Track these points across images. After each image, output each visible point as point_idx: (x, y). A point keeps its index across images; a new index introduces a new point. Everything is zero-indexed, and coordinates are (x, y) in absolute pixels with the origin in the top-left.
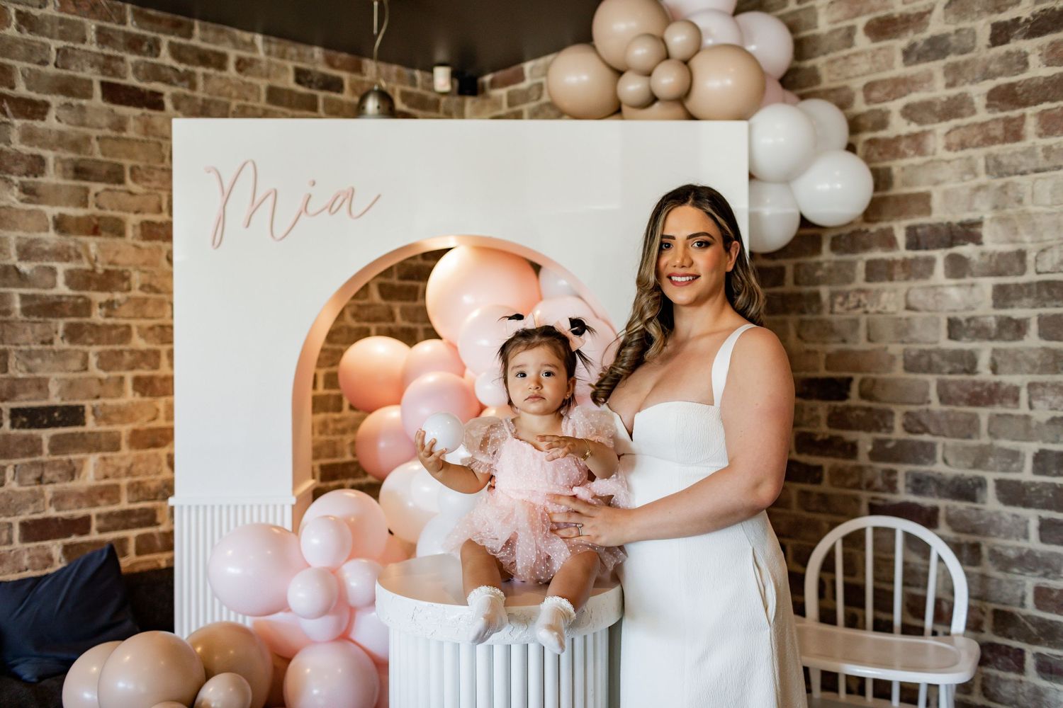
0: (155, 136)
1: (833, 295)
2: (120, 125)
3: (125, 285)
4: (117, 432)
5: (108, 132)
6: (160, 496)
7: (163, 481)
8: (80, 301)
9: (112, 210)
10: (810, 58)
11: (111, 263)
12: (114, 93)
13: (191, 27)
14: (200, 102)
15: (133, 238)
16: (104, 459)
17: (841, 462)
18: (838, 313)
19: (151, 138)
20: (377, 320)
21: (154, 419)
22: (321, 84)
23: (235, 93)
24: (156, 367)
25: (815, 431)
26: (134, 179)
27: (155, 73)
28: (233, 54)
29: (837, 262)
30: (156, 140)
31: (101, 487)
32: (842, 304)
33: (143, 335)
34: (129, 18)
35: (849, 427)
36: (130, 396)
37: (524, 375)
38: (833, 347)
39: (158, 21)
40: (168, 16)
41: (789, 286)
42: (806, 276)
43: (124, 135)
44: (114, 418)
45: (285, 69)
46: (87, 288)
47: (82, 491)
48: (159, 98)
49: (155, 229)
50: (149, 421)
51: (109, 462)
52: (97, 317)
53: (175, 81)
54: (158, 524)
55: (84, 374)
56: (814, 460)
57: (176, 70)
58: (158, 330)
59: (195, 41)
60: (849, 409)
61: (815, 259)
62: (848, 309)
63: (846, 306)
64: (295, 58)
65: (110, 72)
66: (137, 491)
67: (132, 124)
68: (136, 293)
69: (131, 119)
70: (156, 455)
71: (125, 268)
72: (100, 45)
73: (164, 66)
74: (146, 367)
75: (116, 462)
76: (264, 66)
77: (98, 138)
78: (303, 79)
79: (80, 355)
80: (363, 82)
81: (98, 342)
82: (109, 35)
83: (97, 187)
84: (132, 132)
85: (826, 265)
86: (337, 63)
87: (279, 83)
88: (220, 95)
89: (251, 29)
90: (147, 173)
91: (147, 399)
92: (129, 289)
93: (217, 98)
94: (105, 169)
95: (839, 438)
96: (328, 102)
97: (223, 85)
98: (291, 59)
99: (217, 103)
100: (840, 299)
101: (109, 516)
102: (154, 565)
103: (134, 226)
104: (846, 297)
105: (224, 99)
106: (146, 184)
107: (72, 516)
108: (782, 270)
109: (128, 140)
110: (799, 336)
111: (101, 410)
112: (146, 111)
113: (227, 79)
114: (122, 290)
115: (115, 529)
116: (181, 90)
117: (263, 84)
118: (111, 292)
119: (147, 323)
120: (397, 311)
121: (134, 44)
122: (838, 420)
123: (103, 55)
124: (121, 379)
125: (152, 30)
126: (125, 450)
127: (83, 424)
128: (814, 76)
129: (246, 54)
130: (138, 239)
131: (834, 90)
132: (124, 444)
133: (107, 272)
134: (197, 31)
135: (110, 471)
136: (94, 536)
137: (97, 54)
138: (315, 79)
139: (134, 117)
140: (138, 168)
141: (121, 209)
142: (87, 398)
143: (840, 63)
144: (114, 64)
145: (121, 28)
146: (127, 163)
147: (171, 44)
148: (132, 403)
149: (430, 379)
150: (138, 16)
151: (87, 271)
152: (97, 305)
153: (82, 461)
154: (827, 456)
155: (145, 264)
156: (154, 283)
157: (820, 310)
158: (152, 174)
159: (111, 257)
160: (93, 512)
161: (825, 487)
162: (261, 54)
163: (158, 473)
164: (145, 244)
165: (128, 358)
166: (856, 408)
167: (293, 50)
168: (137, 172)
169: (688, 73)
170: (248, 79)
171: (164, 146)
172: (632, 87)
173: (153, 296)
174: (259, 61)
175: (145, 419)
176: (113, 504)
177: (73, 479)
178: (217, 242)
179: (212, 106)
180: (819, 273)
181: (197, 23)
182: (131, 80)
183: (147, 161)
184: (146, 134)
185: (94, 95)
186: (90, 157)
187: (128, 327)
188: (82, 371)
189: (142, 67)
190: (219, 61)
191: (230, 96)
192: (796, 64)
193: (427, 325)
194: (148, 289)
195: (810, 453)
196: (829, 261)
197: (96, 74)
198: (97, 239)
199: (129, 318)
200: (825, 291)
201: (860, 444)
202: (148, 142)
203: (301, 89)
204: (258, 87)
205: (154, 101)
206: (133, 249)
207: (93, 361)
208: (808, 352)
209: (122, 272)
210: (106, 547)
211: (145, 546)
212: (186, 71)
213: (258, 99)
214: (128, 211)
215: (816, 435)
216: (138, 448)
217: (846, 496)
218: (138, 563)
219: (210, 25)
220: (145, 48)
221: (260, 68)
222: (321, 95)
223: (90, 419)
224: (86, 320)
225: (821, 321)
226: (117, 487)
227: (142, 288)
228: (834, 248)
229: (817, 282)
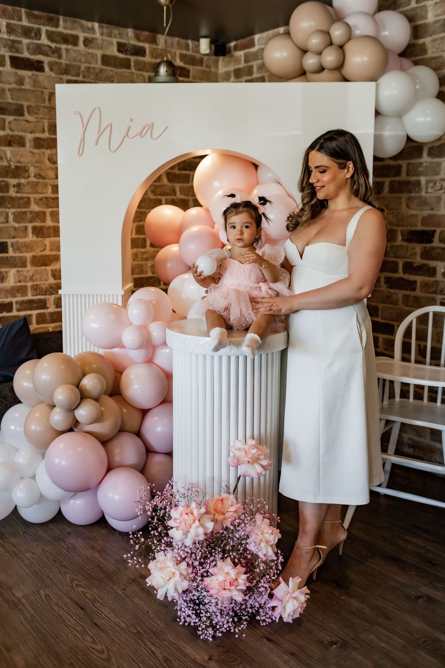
0: (40, 87)
1: (428, 182)
2: (20, 81)
3: (26, 175)
4: (24, 256)
5: (14, 86)
6: (48, 293)
7: (49, 284)
8: (3, 183)
9: (18, 131)
10: (422, 38)
11: (18, 162)
12: (17, 62)
13: (58, 20)
14: (64, 66)
15: (29, 147)
16: (19, 271)
17: (427, 279)
18: (430, 193)
19: (38, 89)
20: (165, 194)
21: (44, 250)
22: (132, 52)
23: (83, 60)
24: (44, 221)
25: (414, 261)
26: (29, 113)
27: (39, 49)
28: (82, 36)
29: (431, 163)
30: (40, 89)
31: (17, 287)
32: (432, 188)
33: (37, 204)
34: (24, 17)
35: (433, 259)
36: (31, 238)
37: (234, 227)
38: (426, 212)
39: (39, 17)
40: (45, 14)
41: (403, 177)
42: (413, 170)
43: (23, 87)
44: (23, 249)
45: (112, 43)
46: (6, 176)
47: (8, 288)
48: (42, 64)
49: (41, 142)
50: (41, 251)
51: (21, 273)
52: (12, 192)
53: (50, 54)
54: (48, 308)
55: (6, 225)
56: (412, 278)
57: (50, 47)
58: (44, 199)
59: (60, 29)
60: (433, 248)
61: (418, 161)
62: (435, 190)
63: (434, 189)
64: (117, 36)
65: (14, 50)
66: (36, 289)
67: (27, 80)
68: (32, 179)
69: (27, 77)
70: (45, 270)
71: (26, 165)
72: (8, 34)
73: (43, 45)
74: (39, 221)
75: (25, 273)
76: (99, 42)
77: (9, 90)
78: (122, 50)
79: (4, 214)
80: (157, 49)
81: (13, 207)
82: (13, 28)
83: (9, 118)
84: (27, 86)
85: (425, 164)
86: (142, 38)
87: (108, 52)
88: (75, 61)
89: (92, 20)
90: (36, 109)
91: (40, 239)
92: (29, 177)
93: (74, 63)
94: (14, 107)
95: (427, 265)
96: (137, 63)
97: (76, 55)
98: (115, 37)
99: (73, 66)
100: (431, 185)
101: (22, 302)
102: (46, 330)
103: (30, 140)
104: (435, 183)
105: (77, 63)
106: (36, 116)
107: (3, 302)
108: (400, 166)
109: (25, 90)
110: (408, 206)
111: (16, 245)
112: (34, 72)
113: (79, 51)
114: (25, 178)
115: (25, 310)
116: (53, 59)
117: (99, 53)
118: (19, 178)
119: (39, 196)
120: (177, 189)
121: (27, 32)
122: (427, 254)
123: (10, 40)
124: (26, 227)
125: (36, 24)
126: (29, 267)
127: (7, 252)
128: (424, 50)
129: (89, 36)
130: (32, 148)
131: (434, 58)
132: (28, 263)
133: (16, 167)
134: (61, 23)
135: (22, 278)
136: (15, 313)
137: (7, 40)
138: (129, 49)
139: (28, 76)
140: (31, 106)
141: (22, 131)
142: (9, 238)
143: (439, 41)
144: (16, 45)
145: (19, 23)
146: (25, 104)
147: (47, 31)
148: (32, 241)
149: (195, 229)
150: (28, 15)
151: (6, 167)
152: (12, 186)
153: (7, 272)
154: (419, 275)
155: (36, 162)
156: (42, 173)
157: (420, 190)
158: (39, 110)
159: (18, 159)
160: (14, 300)
161: (418, 293)
162: (98, 35)
163: (47, 280)
164: (35, 151)
165: (29, 216)
166: (437, 248)
167: (116, 32)
168: (31, 109)
169: (342, 54)
170: (90, 51)
171: (45, 93)
172: (310, 61)
173: (41, 180)
174: (97, 39)
175: (39, 250)
176: (24, 296)
177: (3, 282)
178: (80, 153)
179: (71, 68)
180: (421, 169)
181: (61, 18)
182: (26, 55)
183: (36, 102)
184: (35, 87)
185: (6, 64)
186: (5, 101)
187: (29, 198)
188: (5, 223)
189: (31, 46)
190: (73, 40)
191: (80, 61)
192: (414, 41)
193: (194, 198)
194: (38, 177)
195: (410, 274)
196: (426, 162)
197: (7, 52)
198: (11, 148)
199: (29, 193)
200: (423, 180)
201: (438, 268)
202: (36, 91)
203: (121, 55)
204: (97, 55)
205: (38, 67)
206: (30, 154)
207: (11, 217)
208: (412, 215)
209: (24, 167)
210: (22, 318)
211: (41, 319)
212: (56, 47)
213: (97, 63)
214: (27, 132)
215: (414, 263)
216: (36, 266)
217: (428, 298)
218: (38, 328)
219: (68, 18)
220: (33, 35)
221: (97, 43)
222: (133, 58)
223: (10, 249)
224: (7, 194)
225: (420, 198)
226: (26, 287)
227: (35, 176)
228: (430, 154)
229: (419, 174)
